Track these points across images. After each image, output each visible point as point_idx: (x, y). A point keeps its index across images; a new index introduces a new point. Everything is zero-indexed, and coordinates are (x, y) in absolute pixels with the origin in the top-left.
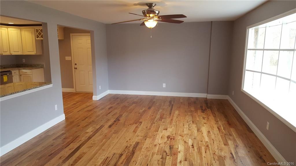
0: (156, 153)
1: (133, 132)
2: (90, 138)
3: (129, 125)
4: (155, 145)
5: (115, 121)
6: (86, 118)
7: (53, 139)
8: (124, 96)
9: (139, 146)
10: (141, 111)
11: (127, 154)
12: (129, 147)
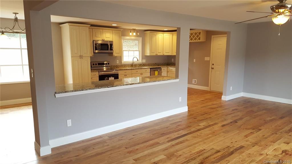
0: (256, 162)
1: (244, 136)
2: (199, 130)
3: (244, 129)
4: (262, 154)
5: (231, 122)
6: (206, 113)
7: (170, 123)
8: (259, 100)
9: (242, 150)
10: (269, 119)
11: (224, 152)
12: (230, 148)
